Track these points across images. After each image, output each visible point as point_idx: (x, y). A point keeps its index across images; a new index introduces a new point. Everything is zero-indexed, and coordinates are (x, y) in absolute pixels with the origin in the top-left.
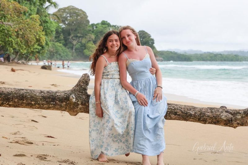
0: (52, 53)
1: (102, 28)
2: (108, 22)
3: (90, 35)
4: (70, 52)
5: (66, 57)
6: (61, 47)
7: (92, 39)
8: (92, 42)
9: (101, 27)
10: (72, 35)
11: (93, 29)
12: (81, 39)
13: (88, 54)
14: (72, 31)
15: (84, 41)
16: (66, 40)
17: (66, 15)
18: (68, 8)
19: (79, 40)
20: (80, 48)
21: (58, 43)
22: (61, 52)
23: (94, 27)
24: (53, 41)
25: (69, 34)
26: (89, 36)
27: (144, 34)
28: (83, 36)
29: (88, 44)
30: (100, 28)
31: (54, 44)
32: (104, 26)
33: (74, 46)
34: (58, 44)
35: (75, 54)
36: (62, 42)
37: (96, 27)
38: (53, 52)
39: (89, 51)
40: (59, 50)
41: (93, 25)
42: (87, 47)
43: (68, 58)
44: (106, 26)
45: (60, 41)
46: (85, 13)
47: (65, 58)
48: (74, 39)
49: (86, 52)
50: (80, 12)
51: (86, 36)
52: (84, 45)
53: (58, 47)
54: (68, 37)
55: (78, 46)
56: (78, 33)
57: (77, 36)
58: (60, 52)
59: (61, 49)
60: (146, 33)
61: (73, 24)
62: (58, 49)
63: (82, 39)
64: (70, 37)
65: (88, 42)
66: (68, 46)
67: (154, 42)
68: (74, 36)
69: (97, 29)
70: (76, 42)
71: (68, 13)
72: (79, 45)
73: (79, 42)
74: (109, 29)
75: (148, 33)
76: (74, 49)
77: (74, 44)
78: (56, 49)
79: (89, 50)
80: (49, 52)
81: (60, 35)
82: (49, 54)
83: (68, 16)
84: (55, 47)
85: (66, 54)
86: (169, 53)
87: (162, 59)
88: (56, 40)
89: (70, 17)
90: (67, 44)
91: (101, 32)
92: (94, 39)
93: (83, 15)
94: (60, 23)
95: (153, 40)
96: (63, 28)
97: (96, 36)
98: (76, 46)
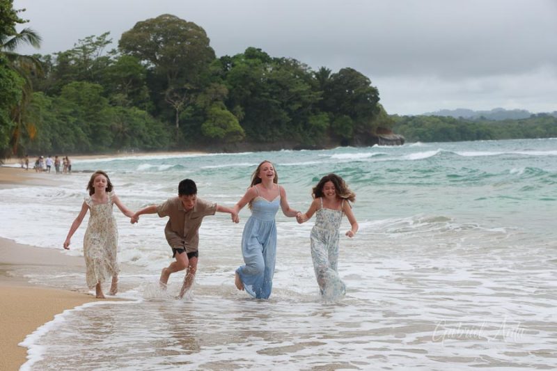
0: (120, 134)
1: (248, 67)
2: (262, 51)
3: (216, 85)
4: (168, 131)
5: (156, 142)
6: (144, 119)
7: (222, 96)
8: (221, 103)
9: (244, 65)
10: (172, 88)
11: (227, 70)
12: (193, 96)
13: (213, 132)
14: (171, 77)
15: (200, 101)
16: (156, 98)
17: (155, 38)
18: (159, 20)
19: (189, 100)
20: (192, 119)
21: (137, 109)
22: (144, 130)
23: (228, 65)
24: (122, 105)
25: (165, 86)
26: (215, 88)
27: (352, 78)
28: (198, 88)
29: (212, 109)
30: (242, 66)
31: (124, 112)
32: (251, 61)
33: (177, 115)
34: (135, 111)
35: (179, 134)
36: (147, 104)
37: (233, 66)
38: (122, 132)
39: (215, 126)
40: (137, 127)
41: (225, 60)
42: (209, 116)
43: (161, 146)
44: (258, 60)
45: (141, 102)
46: (200, 32)
47: (154, 144)
48: (177, 98)
49: (208, 129)
50: (190, 30)
51: (207, 88)
52: (201, 110)
53: (135, 119)
54: (161, 93)
55: (187, 113)
56: (187, 81)
57: (184, 90)
58: (142, 131)
59: (142, 124)
60: (359, 74)
61: (174, 60)
62: (135, 125)
63: (196, 96)
64: (167, 93)
65: (210, 105)
66: (161, 116)
67: (379, 96)
68: (177, 91)
69: (235, 69)
70: (182, 103)
71: (158, 35)
72: (189, 112)
73: (189, 105)
74: (265, 69)
75: (362, 75)
76: (177, 121)
77: (177, 109)
78: (130, 124)
79: (214, 122)
80: (110, 133)
81: (142, 89)
82: (111, 136)
83: (160, 41)
84: (127, 118)
85: (156, 134)
86: (438, 122)
87: (403, 137)
88: (131, 102)
89: (166, 42)
90: (159, 109)
91: (245, 78)
92: (228, 95)
93: (196, 37)
94: (141, 58)
95: (375, 91)
96: (148, 70)
97: (231, 87)
98: (181, 115)
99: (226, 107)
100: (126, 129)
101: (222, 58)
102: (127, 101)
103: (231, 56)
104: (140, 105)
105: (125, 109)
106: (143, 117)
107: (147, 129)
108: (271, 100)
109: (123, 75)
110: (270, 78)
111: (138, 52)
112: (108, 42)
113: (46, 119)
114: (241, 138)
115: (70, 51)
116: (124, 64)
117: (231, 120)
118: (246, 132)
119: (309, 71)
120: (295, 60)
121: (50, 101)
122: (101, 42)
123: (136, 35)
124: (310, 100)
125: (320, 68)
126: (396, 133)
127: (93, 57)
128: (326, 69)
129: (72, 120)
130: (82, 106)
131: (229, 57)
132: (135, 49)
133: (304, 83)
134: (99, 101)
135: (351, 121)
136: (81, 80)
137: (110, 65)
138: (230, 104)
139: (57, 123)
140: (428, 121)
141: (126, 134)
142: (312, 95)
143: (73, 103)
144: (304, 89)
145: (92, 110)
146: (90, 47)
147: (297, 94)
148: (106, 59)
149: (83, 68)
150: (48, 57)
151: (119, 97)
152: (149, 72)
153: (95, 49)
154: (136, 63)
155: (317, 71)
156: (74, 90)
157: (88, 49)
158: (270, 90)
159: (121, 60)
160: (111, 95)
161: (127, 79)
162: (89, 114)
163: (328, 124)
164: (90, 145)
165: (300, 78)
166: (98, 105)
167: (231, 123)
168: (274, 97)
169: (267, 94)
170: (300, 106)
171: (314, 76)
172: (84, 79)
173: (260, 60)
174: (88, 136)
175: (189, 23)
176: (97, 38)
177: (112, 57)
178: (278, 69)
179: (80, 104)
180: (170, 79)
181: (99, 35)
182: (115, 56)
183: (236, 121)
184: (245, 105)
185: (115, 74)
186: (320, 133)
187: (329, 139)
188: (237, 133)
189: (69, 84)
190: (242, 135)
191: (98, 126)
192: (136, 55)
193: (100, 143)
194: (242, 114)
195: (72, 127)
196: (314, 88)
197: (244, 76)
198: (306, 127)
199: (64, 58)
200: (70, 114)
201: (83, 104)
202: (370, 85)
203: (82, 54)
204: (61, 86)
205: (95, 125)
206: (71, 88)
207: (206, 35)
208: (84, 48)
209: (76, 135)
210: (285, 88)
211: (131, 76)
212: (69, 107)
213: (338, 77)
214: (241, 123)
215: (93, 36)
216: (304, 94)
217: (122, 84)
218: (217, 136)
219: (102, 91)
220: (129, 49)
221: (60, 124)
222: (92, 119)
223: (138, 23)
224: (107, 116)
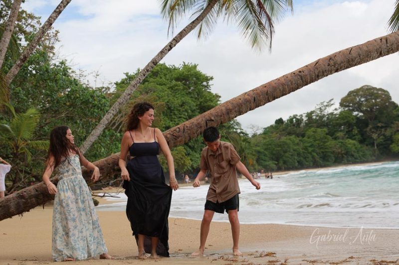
0: (340, 155)
3: (398, 122)
4: (370, 151)
12: (383, 130)
13: (397, 149)
14: (371, 120)
15: (388, 132)
16: (362, 133)
17: (360, 100)
18: (362, 88)
19: (381, 133)
20: (384, 143)
24: (341, 139)
25: (367, 125)
26: (397, 124)
28: (386, 125)
29: (396, 136)
31: (342, 143)
33: (375, 141)
34: (349, 141)
35: (377, 152)
36: (357, 137)
38: (342, 154)
40: (349, 150)
42: (394, 141)
43: (365, 160)
45: (354, 136)
46: (386, 93)
47: (361, 159)
48: (374, 132)
49: (394, 148)
50: (380, 92)
51: (392, 125)
52: (389, 137)
53: (349, 146)
54: (365, 130)
56: (380, 122)
57: (378, 127)
58: (353, 152)
59: (353, 149)
63: (386, 130)
64: (368, 129)
65: (395, 132)
66: (366, 143)
68: (373, 128)
70: (377, 135)
71: (362, 97)
72: (381, 139)
73: (381, 135)
76: (375, 145)
77: (375, 138)
78: (346, 149)
79: (397, 144)
80: (332, 155)
81: (354, 129)
82: (334, 157)
83: (363, 101)
84: (343, 146)
85: (362, 153)
88: (347, 136)
89: (366, 100)
90: (364, 140)
93: (383, 96)
94: (353, 110)
98: (377, 141)
100: (343, 152)
102: (344, 136)
104: (353, 138)
105: (343, 141)
106: (355, 145)
107: (356, 151)
109: (342, 122)
111: (351, 108)
112: (332, 104)
113: (294, 150)
115: (312, 111)
116: (342, 116)
121: (298, 140)
122: (329, 105)
123: (349, 98)
127: (325, 113)
129: (310, 149)
130: (316, 142)
132: (348, 106)
134: (326, 138)
137: (336, 116)
139: (301, 152)
145: (322, 143)
146: (323, 108)
148: (332, 114)
150: (301, 116)
151: (340, 134)
152: (358, 118)
153: (325, 109)
154: (350, 114)
156: (312, 133)
159: (341, 113)
160: (335, 134)
161: (344, 124)
162: (320, 146)
164: (322, 162)
166: (326, 140)
172: (319, 127)
174: (321, 158)
175: (379, 88)
176: (328, 103)
177: (335, 112)
179: (315, 140)
180: (370, 121)
181: (327, 101)
182: (337, 111)
185: (338, 122)
189: (310, 130)
191: (326, 152)
192: (350, 110)
193: (328, 161)
195: (310, 153)
199: (309, 115)
200: (310, 147)
201: (317, 140)
203: (319, 112)
204: (306, 131)
205: (324, 151)
206: (310, 132)
207: (389, 94)
208: (320, 109)
209: (313, 157)
211: (347, 122)
212: (309, 143)
215: (324, 102)
219: (328, 132)
220: (346, 106)
221: (303, 152)
222: (322, 148)
223: (350, 92)
224: (330, 146)
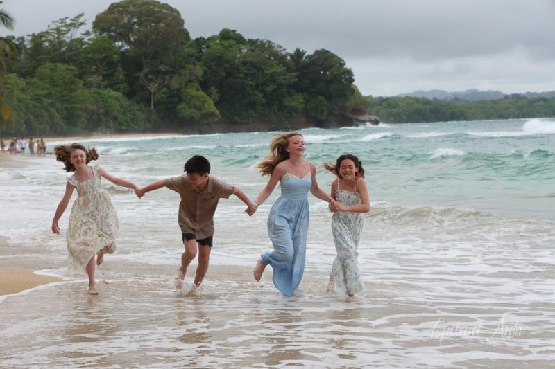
0: (94, 116)
1: (223, 49)
2: (237, 33)
3: (191, 66)
4: (143, 112)
5: (131, 124)
6: (119, 101)
7: (197, 77)
8: (196, 84)
9: (219, 46)
11: (201, 51)
12: (167, 77)
13: (188, 113)
14: (146, 59)
15: (175, 83)
16: (130, 80)
17: (129, 20)
18: (134, 2)
19: (164, 82)
20: (167, 100)
21: (111, 90)
22: (119, 112)
23: (203, 46)
24: (97, 87)
25: (140, 68)
26: (190, 69)
27: (327, 59)
28: (172, 69)
29: (188, 90)
30: (216, 48)
31: (99, 94)
32: (226, 43)
33: (152, 97)
34: (109, 92)
35: (155, 116)
36: (121, 86)
37: (208, 47)
38: (97, 114)
39: (189, 107)
40: (112, 108)
41: (200, 41)
42: (184, 98)
44: (232, 42)
45: (116, 84)
46: (175, 14)
47: (128, 126)
48: (152, 79)
49: (183, 111)
50: (165, 11)
51: (182, 70)
52: (176, 91)
53: (109, 100)
54: (136, 75)
55: (160, 96)
56: (162, 63)
57: (158, 72)
58: (116, 113)
59: (117, 105)
60: (333, 56)
61: (149, 41)
62: (109, 106)
63: (171, 78)
64: (142, 75)
65: (185, 86)
66: (136, 98)
67: (354, 78)
68: (151, 72)
69: (209, 50)
70: (156, 85)
71: (132, 16)
72: (164, 93)
73: (163, 87)
74: (240, 50)
75: (337, 57)
76: (152, 102)
77: (152, 90)
78: (105, 106)
79: (189, 103)
80: (84, 115)
81: (116, 71)
82: (86, 118)
83: (135, 23)
84: (101, 100)
85: (131, 116)
86: (412, 103)
87: (377, 118)
88: (105, 83)
89: (140, 23)
90: (134, 91)
91: (219, 60)
92: (203, 77)
93: (171, 19)
94: (116, 39)
95: (349, 72)
96: (123, 52)
97: (206, 68)
98: (156, 97)
99: (201, 89)
100: (101, 111)
101: (197, 40)
102: (100, 82)
103: (206, 38)
104: (115, 87)
105: (100, 91)
106: (117, 99)
107: (121, 110)
108: (246, 82)
109: (97, 56)
110: (245, 60)
111: (112, 33)
112: (82, 24)
113: (20, 101)
114: (216, 119)
115: (44, 33)
116: (97, 46)
117: (207, 102)
118: (220, 113)
119: (283, 53)
120: (269, 42)
121: (24, 83)
122: (75, 23)
124: (284, 82)
125: (295, 49)
126: (370, 114)
127: (67, 38)
128: (301, 51)
129: (46, 101)
130: (56, 88)
131: (204, 39)
132: (109, 31)
133: (279, 65)
134: (73, 83)
135: (326, 103)
136: (56, 62)
137: (84, 47)
138: (204, 86)
139: (30, 105)
140: (402, 102)
141: (101, 116)
142: (286, 77)
143: (47, 85)
144: (279, 71)
145: (66, 91)
146: (64, 29)
147: (272, 75)
148: (80, 41)
149: (56, 50)
150: (22, 39)
151: (94, 79)
152: (123, 54)
153: (69, 30)
154: (111, 44)
155: (292, 52)
156: (48, 72)
157: (62, 31)
158: (245, 71)
159: (96, 41)
160: (85, 77)
161: (102, 61)
162: (62, 96)
163: (303, 106)
164: (65, 127)
165: (275, 59)
166: (72, 86)
167: (206, 105)
168: (249, 78)
169: (242, 75)
170: (275, 87)
171: (289, 58)
172: (58, 61)
173: (234, 42)
174: (63, 118)
175: (164, 4)
176: (71, 20)
177: (86, 39)
178: (253, 51)
179: (55, 86)
180: (144, 61)
181: (73, 18)
182: (89, 37)
183: (211, 102)
184: (220, 86)
185: (90, 56)
186: (294, 115)
187: (303, 120)
188: (212, 115)
189: (43, 66)
190: (216, 116)
191: (72, 108)
192: (110, 37)
193: (75, 125)
194: (217, 96)
195: (46, 109)
196: (289, 69)
197: (219, 57)
198: (282, 108)
199: (37, 39)
200: (44, 96)
201: (57, 86)
202: (345, 66)
203: (56, 35)
204: (35, 68)
205: (69, 106)
206: (45, 69)
207: (180, 17)
208: (58, 29)
209: (51, 116)
210: (259, 69)
211: (105, 58)
212: (43, 90)
213: (313, 59)
214: (217, 104)
215: (66, 18)
216: (279, 76)
217: (96, 65)
218: (192, 118)
219: (77, 73)
220: (103, 30)
221: (34, 106)
222: (66, 101)
223: (112, 5)
224: (81, 98)
